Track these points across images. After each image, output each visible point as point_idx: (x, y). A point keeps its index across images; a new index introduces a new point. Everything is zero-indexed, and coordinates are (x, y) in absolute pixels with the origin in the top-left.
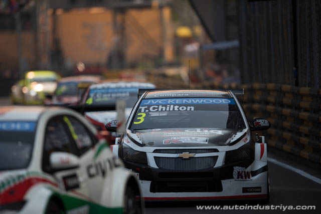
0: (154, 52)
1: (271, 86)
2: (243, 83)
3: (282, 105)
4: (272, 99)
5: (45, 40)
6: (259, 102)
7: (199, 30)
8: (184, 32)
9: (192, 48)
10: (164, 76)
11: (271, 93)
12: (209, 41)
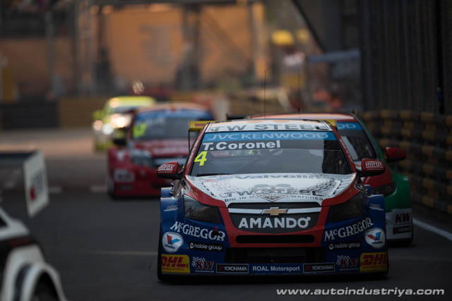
0: (240, 67)
1: (405, 114)
2: (366, 109)
3: (421, 140)
4: (406, 132)
6: (389, 137)
7: (304, 35)
8: (282, 37)
9: (294, 60)
10: (255, 100)
11: (406, 124)
12: (318, 51)
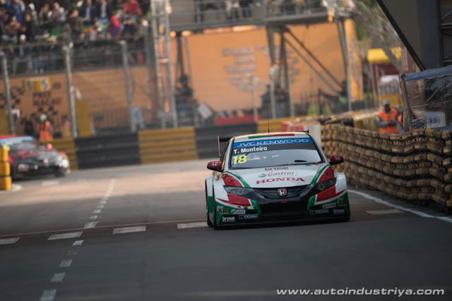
5: (167, 76)
7: (399, 52)
